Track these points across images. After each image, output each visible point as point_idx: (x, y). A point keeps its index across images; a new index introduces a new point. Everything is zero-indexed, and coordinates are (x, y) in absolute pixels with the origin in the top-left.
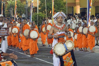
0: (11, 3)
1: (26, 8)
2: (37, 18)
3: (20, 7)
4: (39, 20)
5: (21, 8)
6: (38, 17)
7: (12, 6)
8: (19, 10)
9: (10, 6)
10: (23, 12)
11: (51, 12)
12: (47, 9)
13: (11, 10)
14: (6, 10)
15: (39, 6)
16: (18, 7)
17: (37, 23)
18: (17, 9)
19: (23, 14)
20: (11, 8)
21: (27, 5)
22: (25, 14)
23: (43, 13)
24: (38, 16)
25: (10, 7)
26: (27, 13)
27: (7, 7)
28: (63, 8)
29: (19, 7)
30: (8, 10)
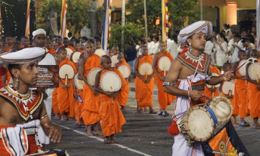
1: (91, 10)
2: (122, 39)
3: (77, 9)
4: (125, 43)
5: (78, 12)
6: (123, 36)
7: (53, 7)
8: (73, 18)
9: (50, 5)
10: (84, 23)
11: (158, 22)
12: (147, 15)
13: (53, 16)
14: (39, 19)
15: (127, 7)
16: (72, 10)
18: (69, 14)
19: (85, 28)
20: (53, 11)
21: (96, 4)
22: (89, 27)
23: (137, 23)
24: (123, 32)
25: (50, 10)
26: (94, 25)
27: (41, 9)
28: (192, 12)
29: (74, 8)
30: (43, 16)
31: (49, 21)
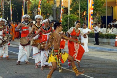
0: (35, 2)
1: (54, 8)
2: (68, 21)
3: (47, 7)
4: (70, 24)
5: (47, 9)
6: (68, 20)
7: (36, 7)
8: (45, 12)
9: (34, 6)
10: (50, 14)
13: (36, 11)
14: (29, 12)
16: (44, 8)
17: (67, 27)
18: (43, 10)
20: (35, 8)
21: (56, 5)
23: (74, 14)
24: (68, 18)
25: (34, 8)
26: (55, 15)
27: (30, 8)
29: (45, 7)
30: (31, 11)
31: (34, 13)
